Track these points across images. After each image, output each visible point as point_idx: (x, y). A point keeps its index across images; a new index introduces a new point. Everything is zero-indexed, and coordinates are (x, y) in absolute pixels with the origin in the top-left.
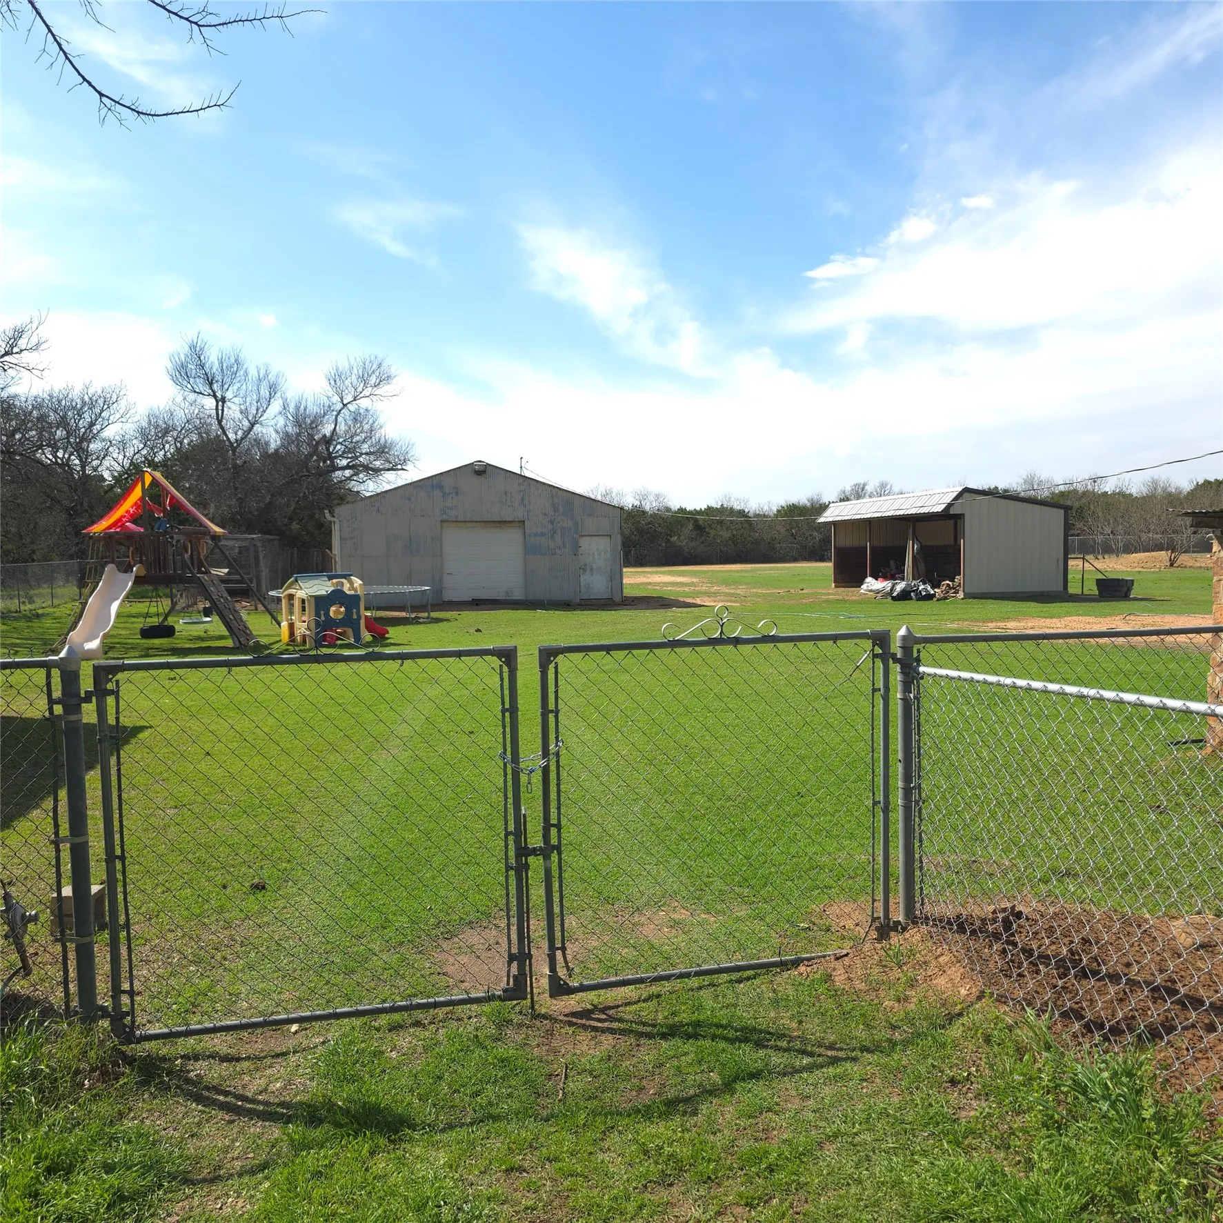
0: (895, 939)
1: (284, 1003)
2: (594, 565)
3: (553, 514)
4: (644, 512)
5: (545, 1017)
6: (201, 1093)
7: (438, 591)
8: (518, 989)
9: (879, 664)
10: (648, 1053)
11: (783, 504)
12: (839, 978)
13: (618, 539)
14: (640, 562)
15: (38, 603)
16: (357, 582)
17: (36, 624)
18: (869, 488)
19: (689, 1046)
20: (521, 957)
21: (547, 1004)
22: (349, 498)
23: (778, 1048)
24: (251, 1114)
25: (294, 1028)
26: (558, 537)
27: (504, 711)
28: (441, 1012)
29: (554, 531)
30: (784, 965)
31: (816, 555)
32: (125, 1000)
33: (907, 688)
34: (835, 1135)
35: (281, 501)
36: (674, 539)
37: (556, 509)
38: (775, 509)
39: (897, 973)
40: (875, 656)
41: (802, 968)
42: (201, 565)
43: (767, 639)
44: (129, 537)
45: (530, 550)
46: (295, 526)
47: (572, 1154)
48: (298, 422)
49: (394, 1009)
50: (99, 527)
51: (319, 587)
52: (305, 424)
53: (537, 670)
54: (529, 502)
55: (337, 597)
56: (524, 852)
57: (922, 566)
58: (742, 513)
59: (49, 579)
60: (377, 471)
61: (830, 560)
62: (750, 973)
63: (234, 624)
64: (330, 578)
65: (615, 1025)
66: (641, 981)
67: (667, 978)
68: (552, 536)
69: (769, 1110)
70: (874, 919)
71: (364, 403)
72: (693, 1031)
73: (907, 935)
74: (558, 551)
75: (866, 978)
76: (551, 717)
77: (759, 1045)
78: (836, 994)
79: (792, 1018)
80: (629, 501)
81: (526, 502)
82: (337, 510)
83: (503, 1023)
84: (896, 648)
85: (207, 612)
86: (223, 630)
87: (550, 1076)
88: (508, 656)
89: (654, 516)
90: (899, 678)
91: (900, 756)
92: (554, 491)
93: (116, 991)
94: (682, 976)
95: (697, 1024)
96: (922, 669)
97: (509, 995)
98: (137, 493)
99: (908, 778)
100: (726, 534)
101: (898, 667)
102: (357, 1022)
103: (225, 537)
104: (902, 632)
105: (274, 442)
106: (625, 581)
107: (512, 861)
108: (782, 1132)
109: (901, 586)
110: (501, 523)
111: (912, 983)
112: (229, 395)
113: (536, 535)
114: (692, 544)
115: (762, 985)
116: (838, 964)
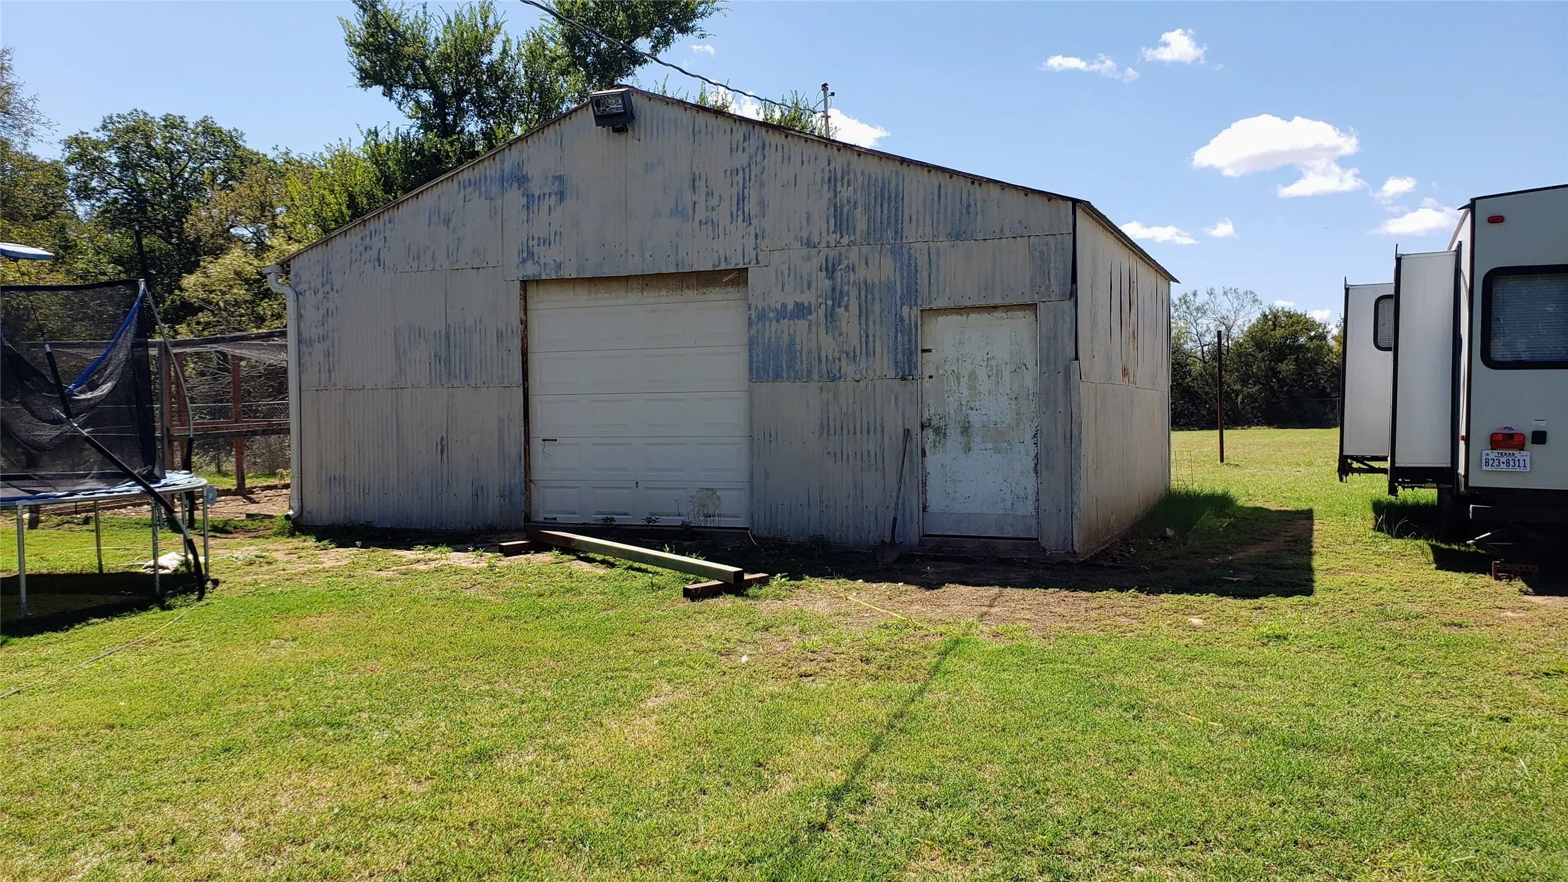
2: (974, 417)
3: (833, 238)
26: (848, 320)
29: (837, 297)
37: (841, 221)
45: (765, 365)
54: (762, 204)
68: (831, 316)
74: (849, 369)
81: (752, 206)
92: (841, 159)
113: (782, 314)
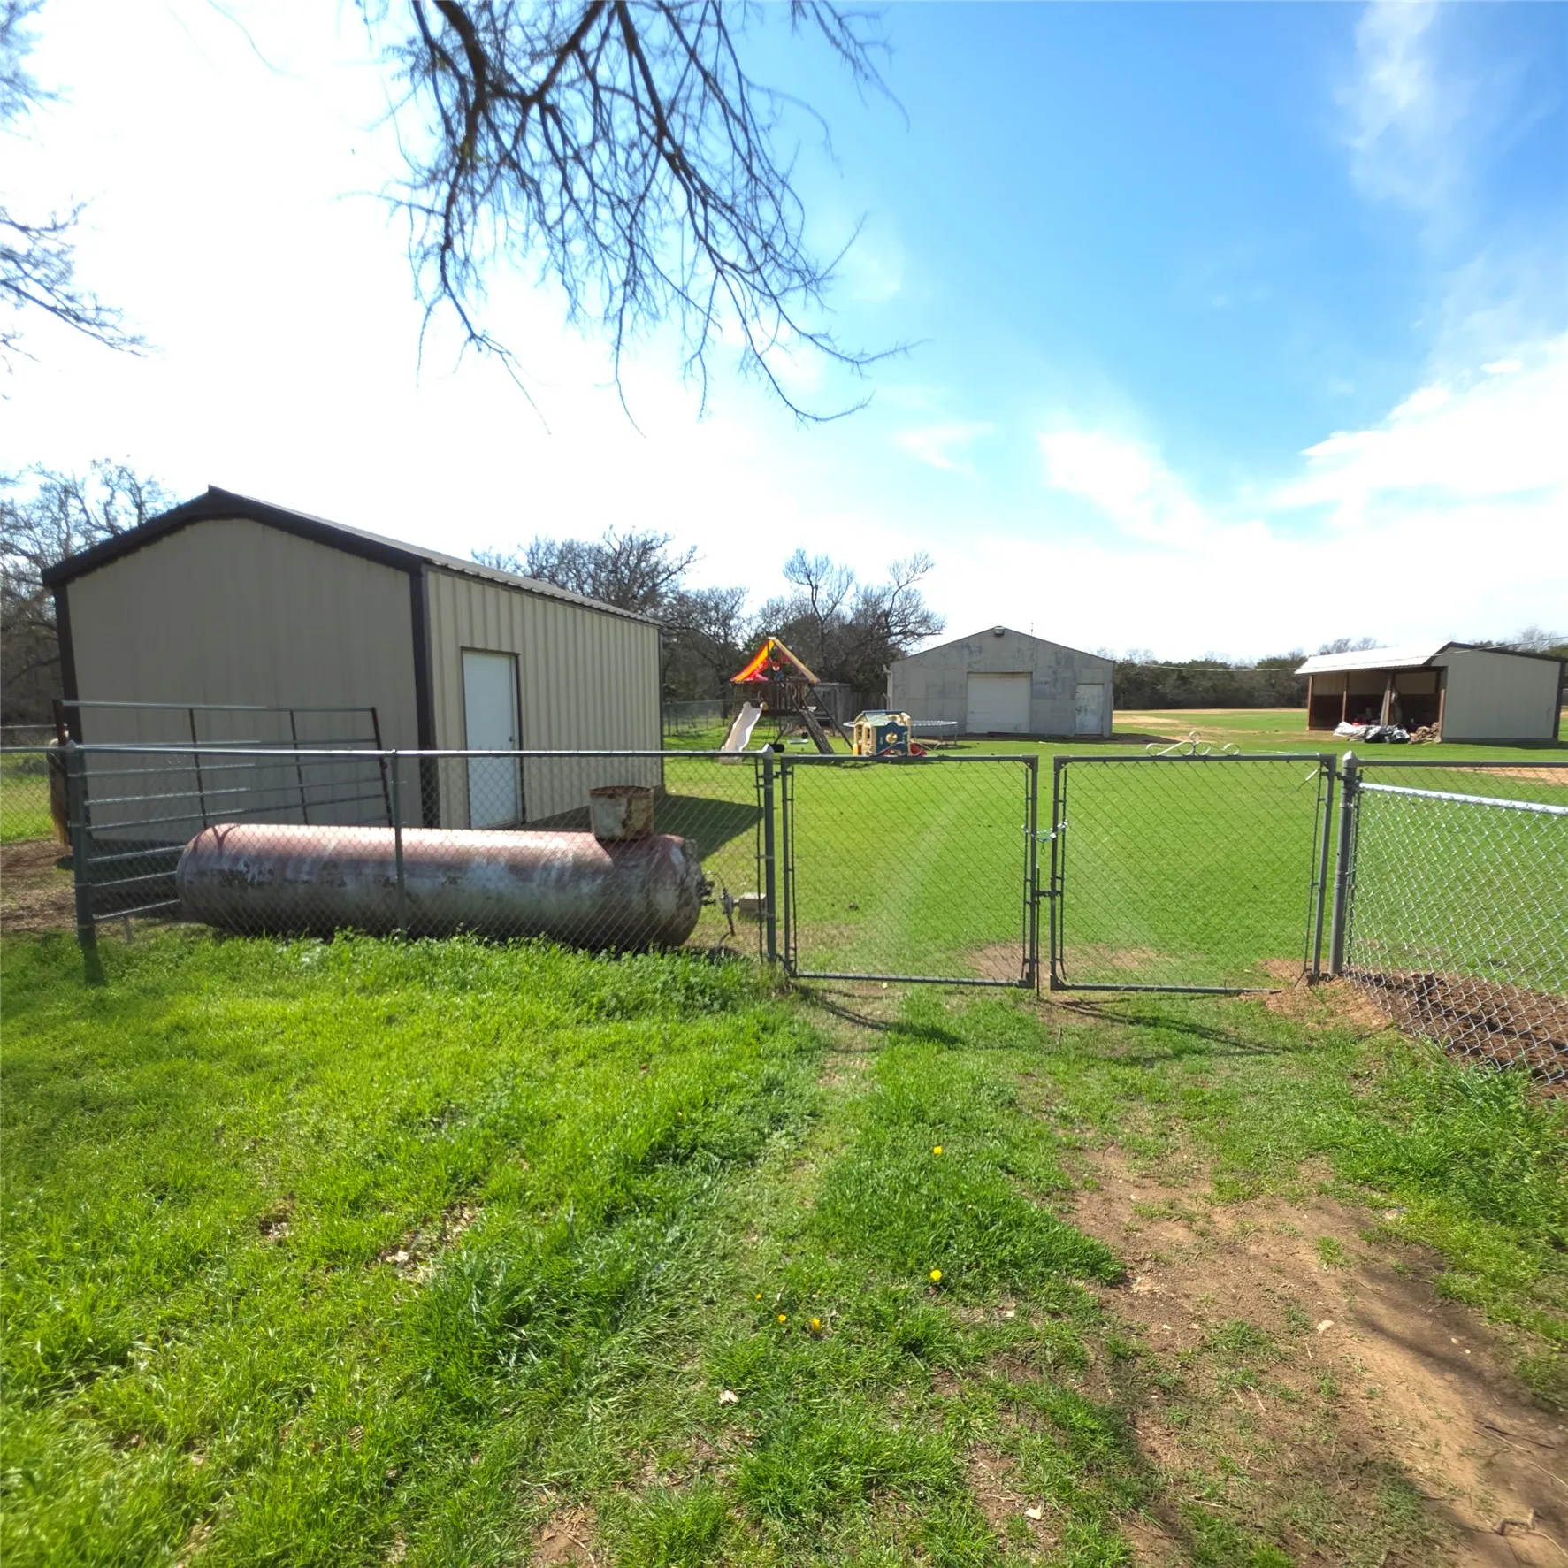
0: (1322, 986)
1: (880, 970)
2: (1088, 708)
3: (1056, 666)
4: (1133, 665)
5: (1047, 1002)
6: (833, 1009)
7: (962, 725)
8: (1029, 981)
9: (1325, 780)
10: (1118, 1032)
11: (1265, 658)
12: (1272, 1005)
13: (1110, 687)
14: (1127, 706)
15: (699, 727)
16: (906, 717)
17: (699, 741)
18: (1351, 644)
19: (1150, 1030)
20: (1033, 961)
21: (1047, 993)
22: (900, 657)
23: (1217, 1040)
24: (864, 1025)
25: (885, 985)
26: (1059, 685)
27: (1027, 799)
28: (977, 989)
29: (1056, 680)
30: (1226, 993)
31: (1294, 701)
32: (791, 952)
33: (1348, 798)
34: (1256, 1093)
35: (851, 658)
36: (1160, 687)
37: (1059, 663)
38: (1255, 662)
39: (1319, 1007)
40: (1322, 774)
41: (1242, 996)
42: (802, 703)
43: (1230, 758)
44: (758, 684)
45: (1035, 694)
46: (861, 677)
47: (1065, 1073)
48: (866, 602)
49: (947, 982)
50: (739, 678)
51: (880, 720)
52: (871, 602)
53: (1052, 771)
54: (1037, 657)
55: (892, 727)
56: (1036, 893)
57: (1399, 714)
58: (1224, 666)
59: (703, 711)
60: (920, 635)
61: (1305, 707)
62: (1199, 995)
63: (823, 745)
64: (888, 713)
65: (1096, 1013)
66: (1116, 989)
67: (1136, 989)
68: (1055, 684)
69: (1207, 1071)
70: (1305, 970)
71: (913, 586)
72: (1155, 1022)
73: (1333, 983)
74: (1059, 696)
75: (1294, 1008)
76: (1061, 805)
77: (1203, 1036)
78: (1267, 1015)
79: (1231, 1024)
80: (1120, 656)
81: (1035, 657)
82: (892, 665)
83: (1018, 1000)
84: (1341, 768)
85: (805, 736)
86: (815, 749)
87: (1050, 1033)
88: (1032, 763)
89: (1142, 667)
90: (1342, 791)
91: (1338, 850)
92: (1058, 649)
93: (787, 948)
94: (1147, 990)
95: (1157, 1019)
96: (1362, 785)
97: (1021, 984)
98: (764, 654)
99: (1343, 867)
100: (1208, 684)
101: (1342, 783)
102: (924, 987)
103: (817, 685)
104: (1348, 756)
105: (849, 615)
106: (1114, 721)
107: (1029, 898)
108: (1214, 1085)
109: (1375, 730)
110: (1013, 674)
111: (1332, 1014)
112: (820, 584)
113: (1041, 683)
114: (1175, 692)
115: (1209, 1003)
116: (1272, 997)
